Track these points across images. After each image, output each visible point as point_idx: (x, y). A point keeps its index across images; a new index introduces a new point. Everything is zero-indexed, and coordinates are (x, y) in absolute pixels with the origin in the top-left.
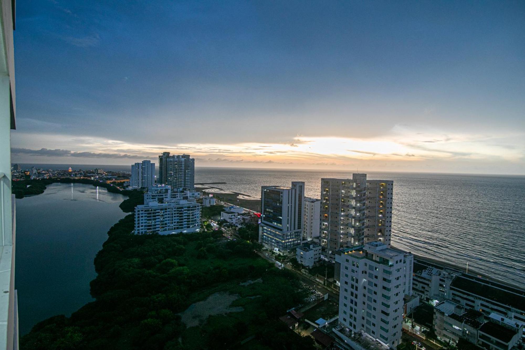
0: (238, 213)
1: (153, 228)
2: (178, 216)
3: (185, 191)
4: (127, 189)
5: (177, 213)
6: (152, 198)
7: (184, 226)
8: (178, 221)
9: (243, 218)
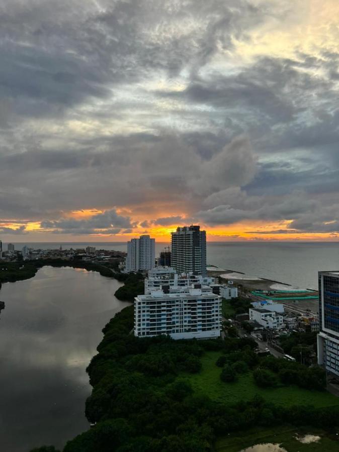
0: (276, 312)
1: (158, 328)
2: (189, 313)
3: (196, 276)
5: (189, 309)
6: (155, 286)
7: (198, 327)
8: (190, 319)
9: (284, 320)
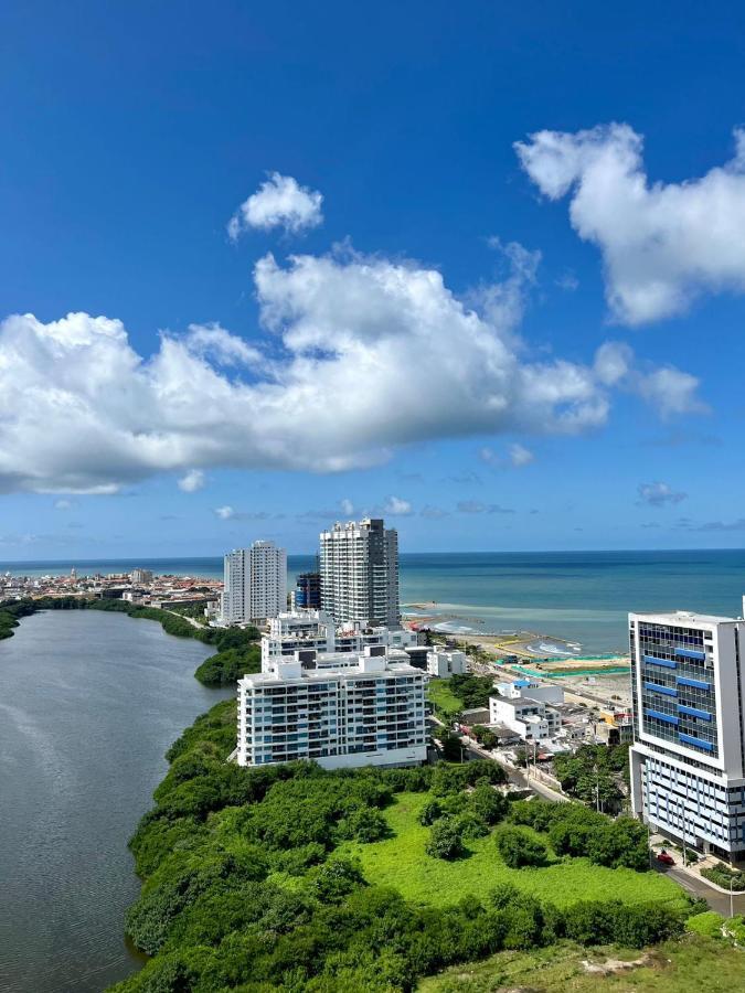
1: (289, 745)
2: (358, 710)
3: (374, 629)
4: (212, 623)
6: (284, 653)
8: (361, 724)
9: (563, 721)
